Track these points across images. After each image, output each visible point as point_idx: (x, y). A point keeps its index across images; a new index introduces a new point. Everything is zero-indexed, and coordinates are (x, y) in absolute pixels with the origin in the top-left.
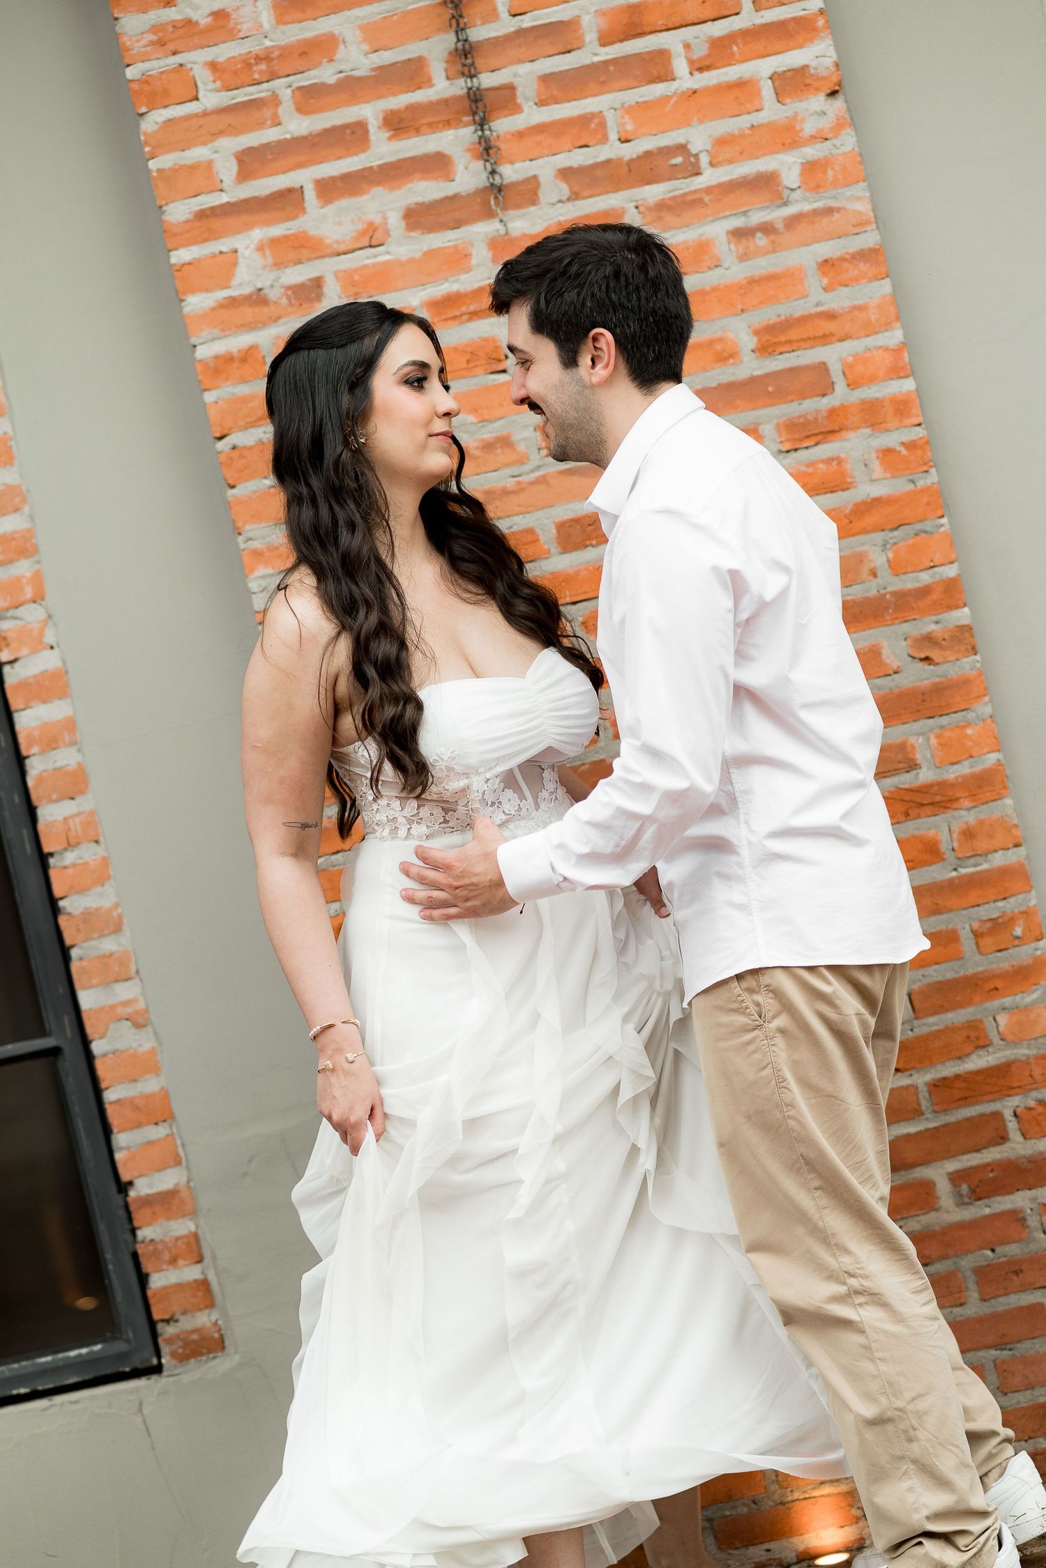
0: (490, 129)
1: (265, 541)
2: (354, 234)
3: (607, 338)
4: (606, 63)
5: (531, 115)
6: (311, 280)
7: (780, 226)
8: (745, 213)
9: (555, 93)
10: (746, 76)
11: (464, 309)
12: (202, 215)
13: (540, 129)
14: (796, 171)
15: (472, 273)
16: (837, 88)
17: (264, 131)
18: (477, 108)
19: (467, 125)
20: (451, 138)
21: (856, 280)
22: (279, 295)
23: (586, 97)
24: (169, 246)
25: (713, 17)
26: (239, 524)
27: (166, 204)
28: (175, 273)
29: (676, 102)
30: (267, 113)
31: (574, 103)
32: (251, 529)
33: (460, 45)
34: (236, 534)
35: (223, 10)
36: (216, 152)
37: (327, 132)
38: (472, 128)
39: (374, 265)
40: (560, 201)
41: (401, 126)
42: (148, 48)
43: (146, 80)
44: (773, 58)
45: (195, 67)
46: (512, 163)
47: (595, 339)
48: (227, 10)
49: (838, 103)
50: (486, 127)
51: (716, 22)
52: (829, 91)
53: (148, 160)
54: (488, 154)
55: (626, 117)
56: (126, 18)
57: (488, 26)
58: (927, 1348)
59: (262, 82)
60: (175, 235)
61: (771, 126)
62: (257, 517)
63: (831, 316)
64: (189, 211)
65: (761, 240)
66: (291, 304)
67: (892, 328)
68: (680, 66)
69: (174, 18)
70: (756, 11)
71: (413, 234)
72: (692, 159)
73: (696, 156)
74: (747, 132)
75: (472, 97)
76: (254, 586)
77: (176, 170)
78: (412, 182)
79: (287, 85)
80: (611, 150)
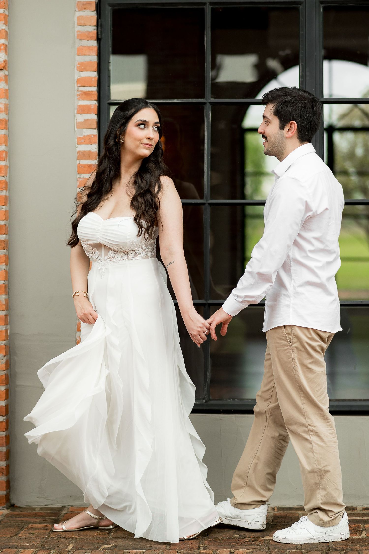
16: (3, 68)
47: (291, 124)
58: (332, 452)
67: (2, 145)
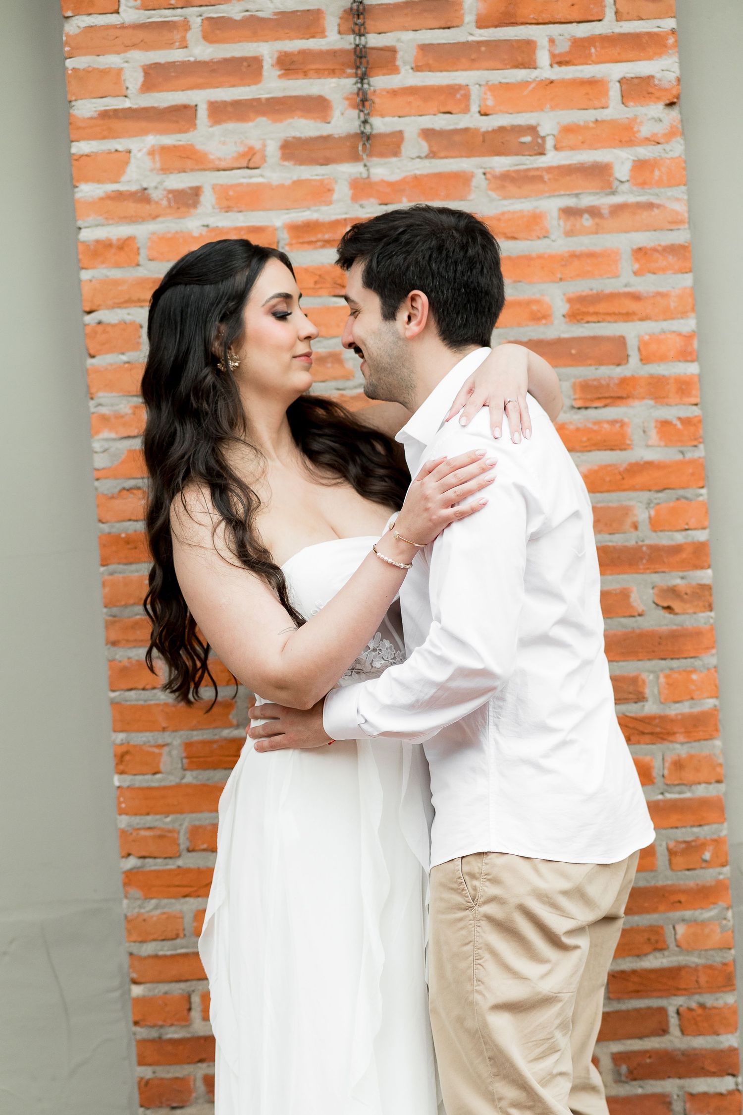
0: (369, 84)
1: (113, 408)
2: (235, 155)
4: (479, 43)
5: (406, 77)
6: (191, 188)
7: (605, 212)
8: (577, 195)
9: (431, 62)
10: (599, 76)
11: (320, 236)
12: (105, 115)
13: (412, 91)
14: (628, 165)
15: (332, 206)
16: (675, 100)
17: (172, 51)
18: (361, 63)
19: (349, 76)
20: (333, 85)
21: (664, 270)
22: (161, 197)
23: (457, 70)
24: (72, 137)
25: (578, 20)
26: (93, 390)
27: (76, 100)
28: (74, 163)
29: (534, 88)
30: (177, 36)
31: (445, 74)
32: (103, 396)
33: (355, 6)
34: (89, 399)
36: (127, 62)
37: (226, 61)
38: (354, 80)
39: (248, 185)
40: (419, 157)
41: (292, 67)
44: (625, 64)
46: (383, 116)
47: (413, 299)
49: (674, 114)
50: (366, 81)
51: (581, 25)
52: (668, 102)
53: (66, 58)
54: (363, 105)
55: (489, 93)
59: (177, 8)
60: (78, 128)
61: (612, 124)
62: (109, 386)
63: (636, 297)
64: (95, 109)
65: (587, 221)
66: (170, 206)
67: (688, 317)
68: (543, 57)
70: (617, 21)
71: (286, 163)
72: (540, 141)
73: (543, 138)
74: (591, 125)
75: (358, 53)
76: (97, 446)
77: (89, 72)
78: (293, 118)
79: (198, 14)
80: (470, 120)
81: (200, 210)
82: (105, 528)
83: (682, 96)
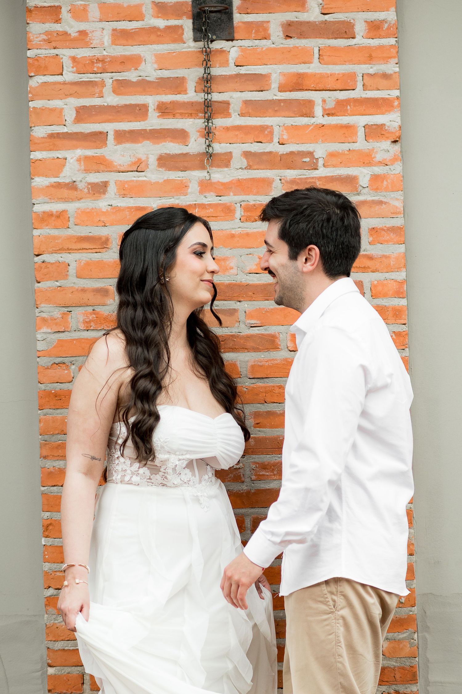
0: (212, 123)
1: (50, 314)
2: (129, 163)
3: (316, 251)
4: (280, 101)
5: (235, 120)
6: (102, 182)
9: (250, 111)
10: (352, 123)
12: (52, 136)
13: (238, 128)
14: (368, 178)
15: (187, 196)
16: (398, 139)
17: (94, 99)
18: (208, 110)
19: (200, 118)
20: (190, 123)
21: (387, 242)
22: (84, 187)
23: (266, 117)
24: (32, 149)
25: (340, 89)
26: (38, 303)
27: (34, 127)
28: (32, 163)
29: (312, 129)
30: (97, 90)
31: (259, 118)
32: (44, 306)
33: (205, 75)
34: (35, 307)
35: (85, 31)
36: (66, 105)
37: (126, 106)
38: (203, 120)
39: (137, 181)
40: (241, 168)
41: (166, 111)
42: (41, 42)
43: (37, 59)
44: (367, 116)
45: (64, 57)
46: (220, 143)
47: (310, 250)
48: (87, 31)
49: (397, 147)
50: (210, 121)
51: (342, 92)
52: (393, 140)
53: (30, 101)
54: (208, 136)
55: (285, 131)
56: (33, 24)
57: (222, 69)
59: (98, 73)
60: (35, 143)
61: (359, 152)
62: (48, 301)
63: (370, 258)
64: (46, 132)
66: (89, 193)
67: (401, 271)
68: (318, 111)
69: (58, 30)
70: (364, 90)
71: (160, 169)
72: (315, 161)
73: (317, 159)
74: (346, 152)
75: (206, 104)
76: (39, 337)
77: (43, 110)
78: (166, 142)
79: (110, 77)
80: (273, 147)
81: (107, 196)
82: (42, 387)
83: (402, 137)
